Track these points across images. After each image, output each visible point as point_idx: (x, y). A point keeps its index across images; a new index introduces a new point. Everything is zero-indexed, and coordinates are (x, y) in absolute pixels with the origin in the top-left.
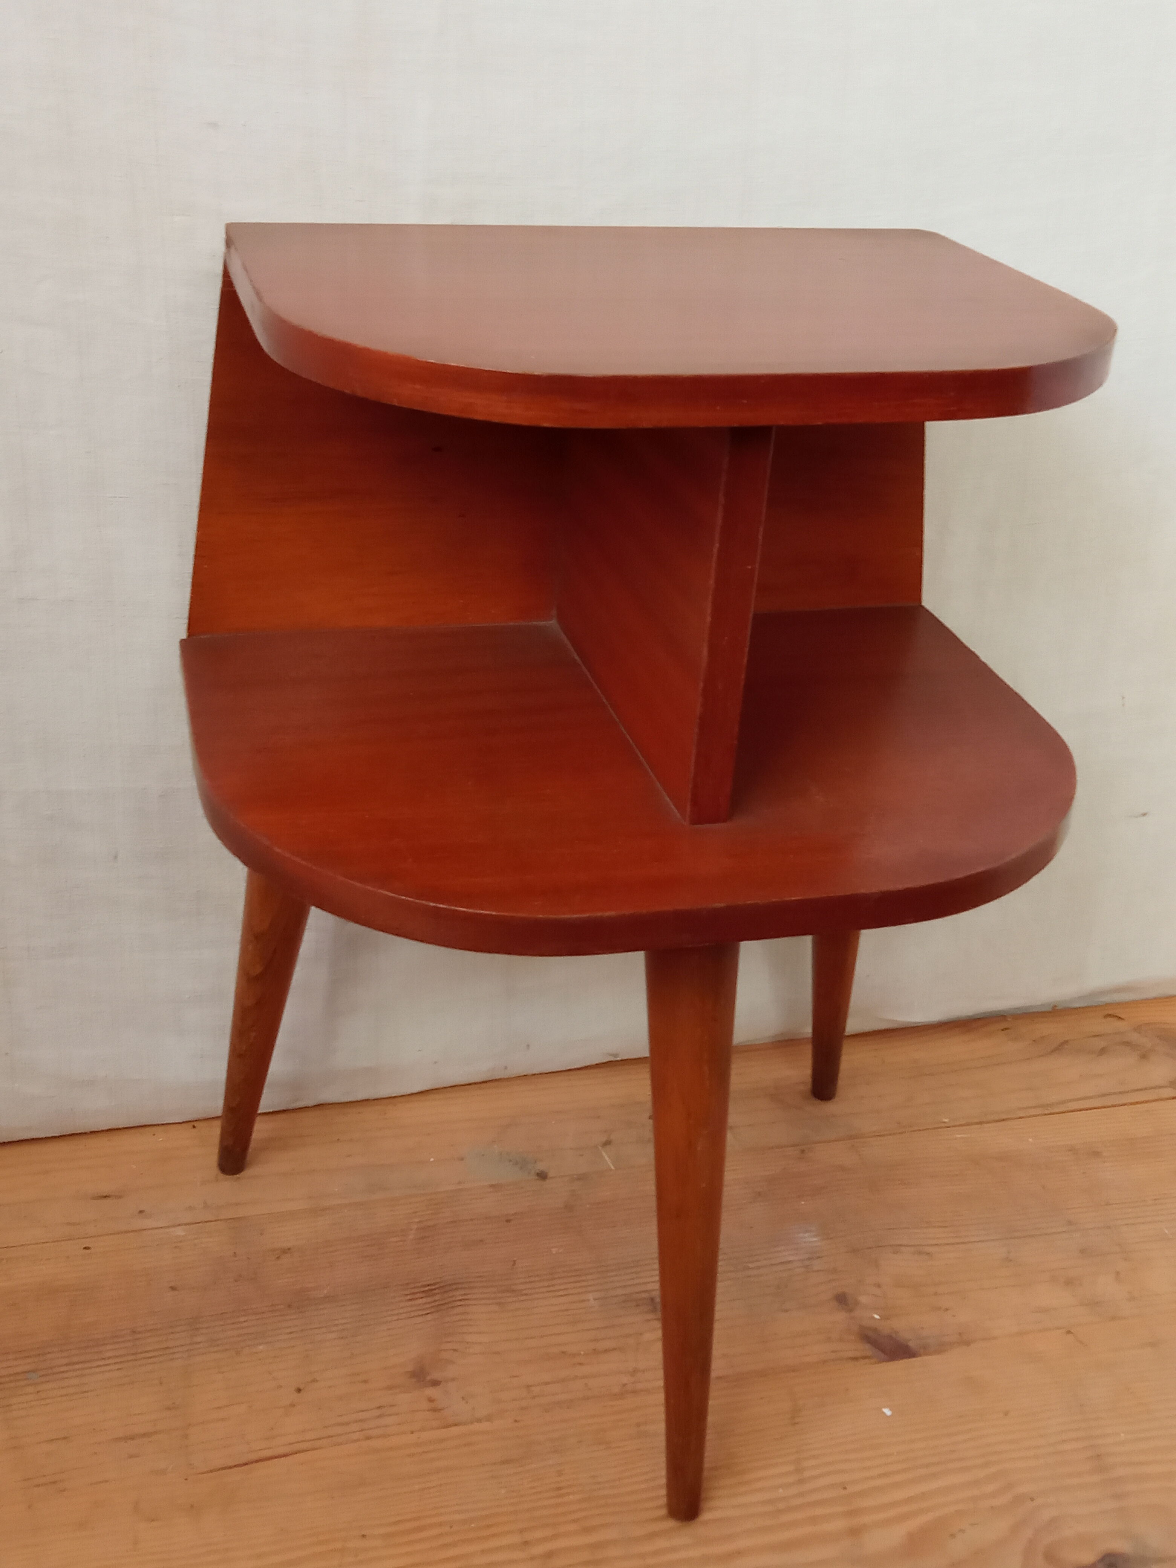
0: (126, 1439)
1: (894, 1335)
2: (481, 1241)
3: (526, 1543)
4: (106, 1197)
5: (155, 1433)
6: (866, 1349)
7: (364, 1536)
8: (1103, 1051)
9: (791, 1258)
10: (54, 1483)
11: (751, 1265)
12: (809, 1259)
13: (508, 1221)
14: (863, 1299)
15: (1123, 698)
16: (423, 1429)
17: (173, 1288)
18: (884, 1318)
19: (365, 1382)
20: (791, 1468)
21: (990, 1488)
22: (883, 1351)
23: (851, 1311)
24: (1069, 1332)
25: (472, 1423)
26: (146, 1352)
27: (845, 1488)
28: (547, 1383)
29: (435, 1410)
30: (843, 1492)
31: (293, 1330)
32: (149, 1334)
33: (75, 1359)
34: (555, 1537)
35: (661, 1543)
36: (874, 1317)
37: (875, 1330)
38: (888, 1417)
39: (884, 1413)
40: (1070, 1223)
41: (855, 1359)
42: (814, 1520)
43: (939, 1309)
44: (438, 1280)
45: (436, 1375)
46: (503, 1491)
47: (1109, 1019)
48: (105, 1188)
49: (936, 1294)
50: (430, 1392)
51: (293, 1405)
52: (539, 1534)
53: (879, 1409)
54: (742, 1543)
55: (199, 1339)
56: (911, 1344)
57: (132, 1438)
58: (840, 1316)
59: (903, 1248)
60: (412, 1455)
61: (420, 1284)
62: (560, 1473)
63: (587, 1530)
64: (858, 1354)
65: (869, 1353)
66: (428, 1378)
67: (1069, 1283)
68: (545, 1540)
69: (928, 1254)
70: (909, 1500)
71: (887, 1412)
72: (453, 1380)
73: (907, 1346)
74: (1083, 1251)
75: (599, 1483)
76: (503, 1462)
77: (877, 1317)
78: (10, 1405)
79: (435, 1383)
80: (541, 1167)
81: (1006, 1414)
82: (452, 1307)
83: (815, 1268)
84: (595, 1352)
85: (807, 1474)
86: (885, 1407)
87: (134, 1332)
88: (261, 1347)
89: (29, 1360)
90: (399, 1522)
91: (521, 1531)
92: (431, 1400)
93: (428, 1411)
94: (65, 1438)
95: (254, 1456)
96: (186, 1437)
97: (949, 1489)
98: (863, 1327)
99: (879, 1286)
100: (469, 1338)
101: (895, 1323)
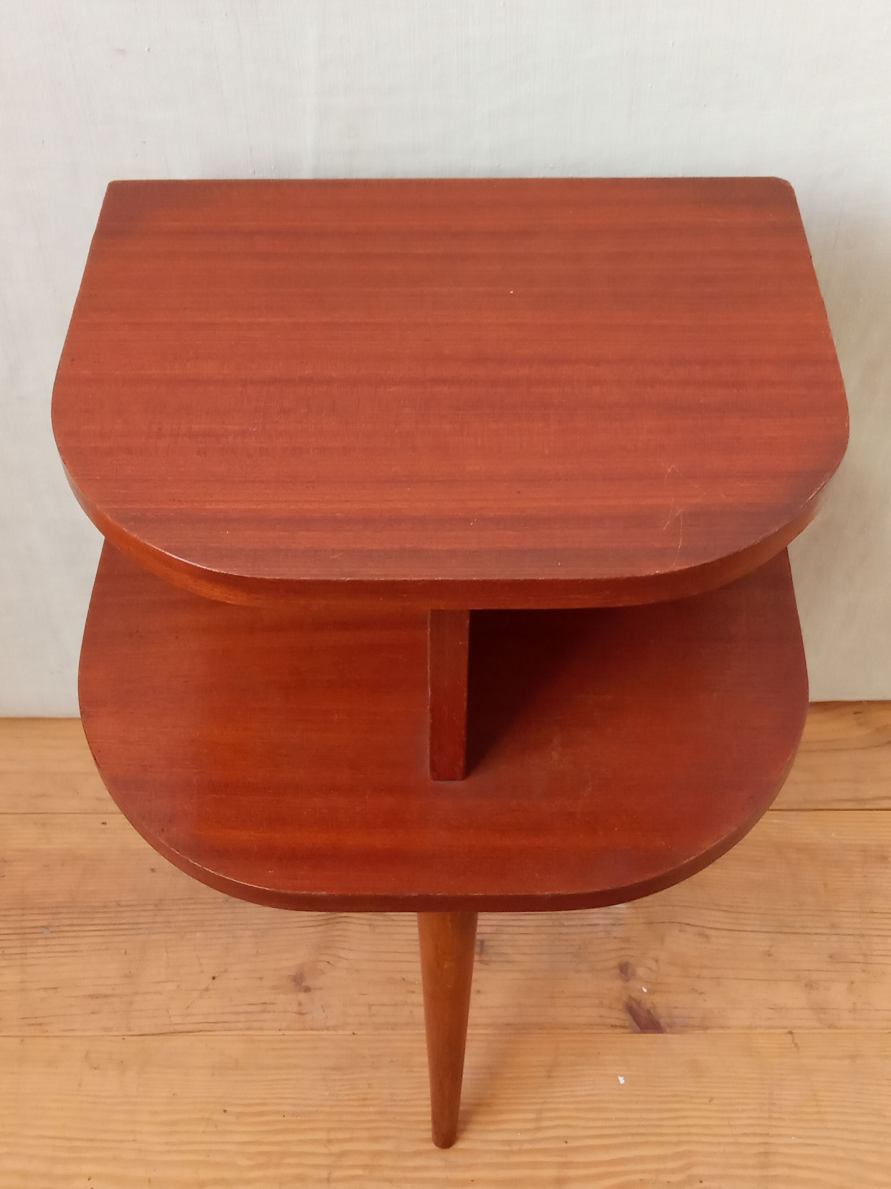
0: (92, 997)
1: (652, 1011)
3: (330, 1141)
5: (112, 995)
6: (625, 1018)
7: (225, 1111)
9: (598, 922)
10: (41, 1024)
11: (566, 923)
12: (613, 926)
14: (640, 971)
16: (289, 1029)
17: (153, 870)
18: (651, 992)
19: (260, 979)
20: (533, 1116)
21: (671, 1165)
22: (638, 1024)
23: (627, 980)
24: (791, 1033)
25: (322, 1030)
26: (119, 924)
27: (567, 1142)
28: (384, 1005)
29: (301, 1014)
30: (565, 1145)
31: (223, 923)
32: (128, 909)
33: (75, 922)
34: (351, 1140)
35: (420, 1162)
36: (642, 989)
37: (639, 1003)
38: (620, 1085)
39: (618, 1081)
40: (833, 926)
41: (613, 1026)
43: (696, 991)
45: (307, 983)
46: (327, 1093)
49: (698, 977)
50: (302, 997)
51: (207, 990)
52: (340, 1135)
53: (616, 1076)
55: (158, 919)
56: (661, 1021)
57: (97, 997)
58: (618, 984)
59: (689, 928)
60: (274, 1049)
62: (370, 1086)
63: (375, 1139)
64: (618, 1022)
65: (626, 1023)
66: (303, 984)
67: (810, 985)
68: (345, 1141)
69: (707, 936)
70: (608, 1163)
71: (622, 1080)
72: (320, 989)
73: (658, 1023)
74: (831, 957)
75: (395, 1101)
76: (333, 1069)
77: (645, 990)
78: (25, 954)
79: (307, 990)
81: (711, 1099)
82: (338, 923)
83: (615, 935)
85: (544, 1123)
86: (621, 1076)
87: (119, 905)
88: (198, 934)
89: (46, 917)
90: (249, 1105)
91: (329, 1130)
92: (300, 1004)
93: (296, 1013)
94: (55, 988)
95: (171, 1029)
96: (131, 1003)
97: (642, 1159)
98: (631, 998)
99: (657, 961)
100: (343, 954)
101: (657, 999)
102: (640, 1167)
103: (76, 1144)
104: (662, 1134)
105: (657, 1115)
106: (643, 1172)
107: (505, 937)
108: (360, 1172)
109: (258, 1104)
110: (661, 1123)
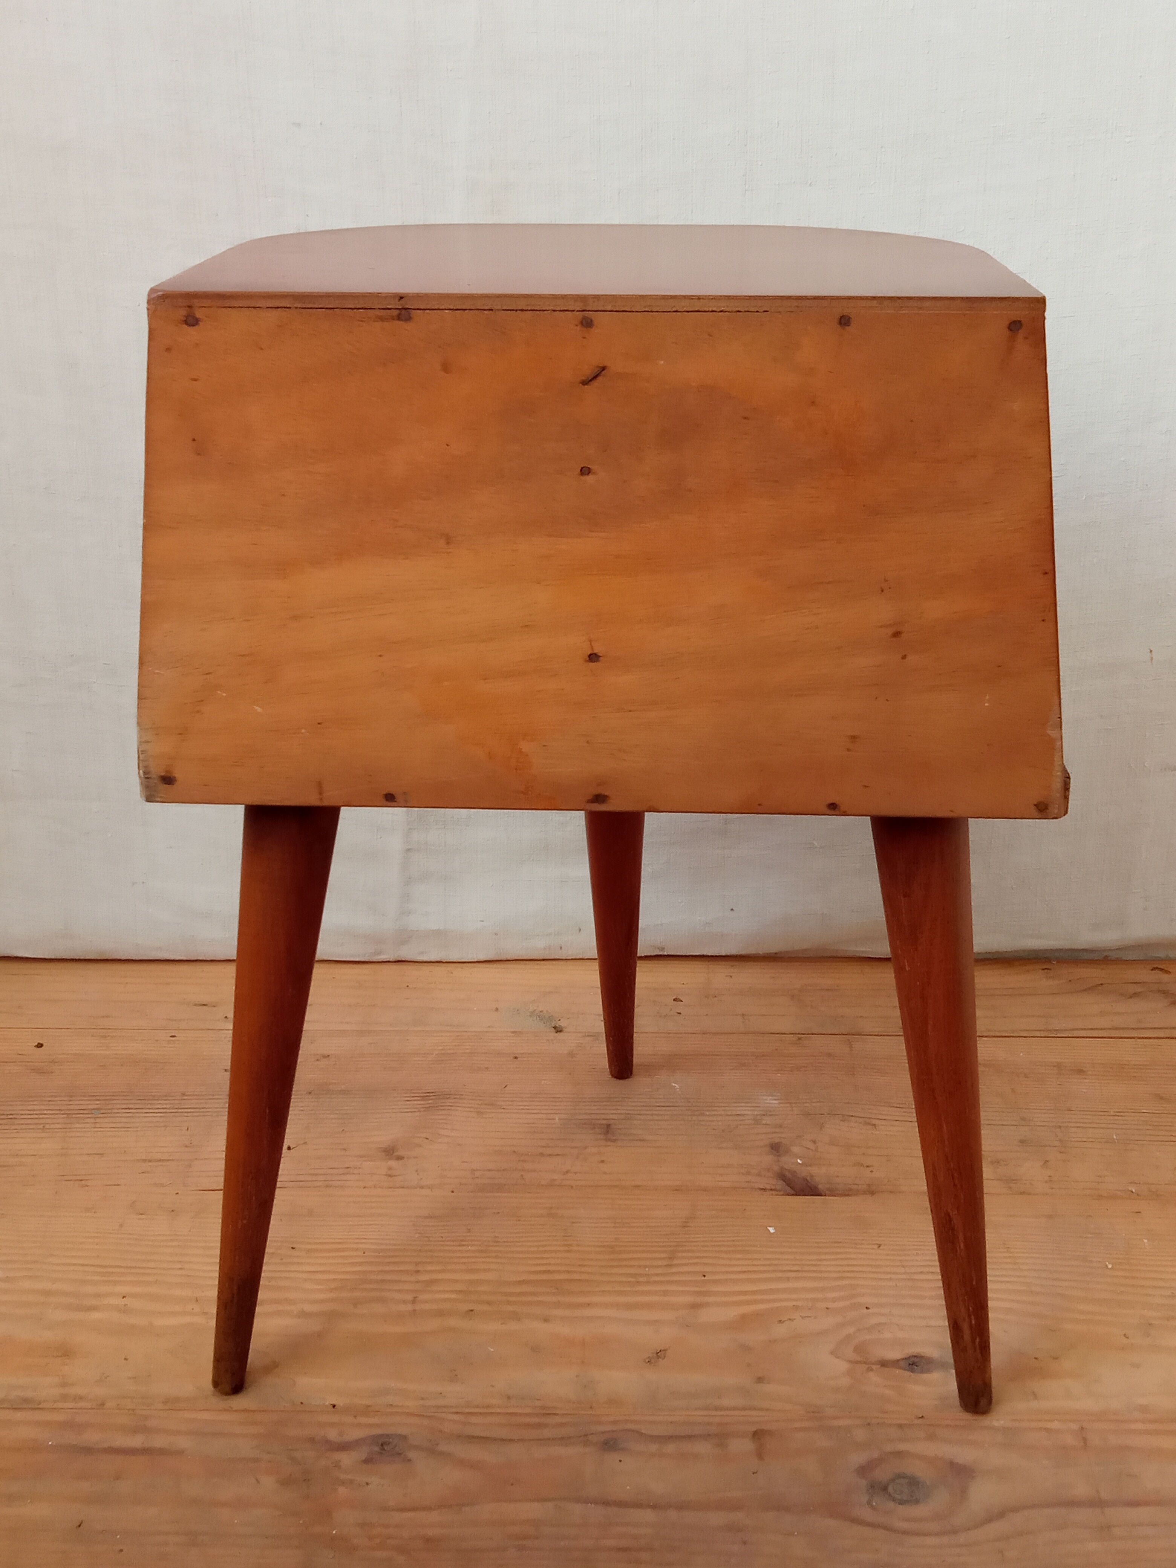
0: (144, 1161)
1: (808, 1179)
2: (487, 1068)
3: (418, 1272)
4: (204, 1005)
5: (169, 1160)
6: (780, 1184)
8: (1135, 995)
9: (747, 1113)
10: (81, 1180)
12: (761, 1115)
13: (516, 1058)
14: (795, 1149)
15: (1151, 651)
16: (374, 1187)
18: (807, 1164)
19: (345, 1149)
20: (667, 1255)
21: (830, 1295)
22: (793, 1188)
23: (779, 1156)
25: (415, 1188)
26: (184, 1108)
27: (704, 1276)
29: (390, 1176)
30: (701, 1278)
32: (194, 1097)
33: (132, 1106)
34: (443, 1271)
36: (796, 1162)
37: (794, 1173)
38: (770, 1233)
39: (768, 1230)
40: (1025, 1118)
41: (764, 1190)
42: (665, 1293)
43: (862, 1165)
44: (437, 1090)
45: (400, 1153)
46: (417, 1236)
47: (1157, 971)
48: (205, 999)
49: (864, 1154)
50: (393, 1163)
52: (430, 1267)
53: (766, 1227)
54: (595, 1299)
56: (820, 1186)
57: (150, 1161)
58: (767, 1158)
59: (852, 1119)
60: (356, 1203)
61: (421, 1092)
62: (469, 1231)
63: (471, 1271)
64: (769, 1187)
65: (778, 1187)
66: (396, 1154)
67: (996, 1161)
68: (435, 1272)
69: (874, 1125)
70: (754, 1293)
71: (772, 1230)
72: (415, 1158)
73: (816, 1188)
74: (1020, 1142)
75: (498, 1242)
76: (426, 1217)
77: (800, 1163)
78: (70, 1128)
79: (400, 1158)
80: (558, 1024)
81: (879, 1246)
82: (440, 1110)
83: (764, 1122)
84: (542, 1154)
85: (675, 1262)
86: (770, 1227)
87: (183, 1094)
89: (98, 1102)
90: (322, 1243)
91: (417, 1263)
92: (390, 1169)
93: (385, 1175)
94: (101, 1154)
96: (190, 1166)
97: (795, 1290)
98: (782, 1168)
99: (814, 1142)
100: (442, 1132)
101: (814, 1170)
102: (794, 1296)
103: (110, 1270)
104: (821, 1272)
105: (815, 1257)
106: (796, 1300)
107: (635, 1122)
108: (453, 1296)
109: (333, 1243)
110: (819, 1263)
